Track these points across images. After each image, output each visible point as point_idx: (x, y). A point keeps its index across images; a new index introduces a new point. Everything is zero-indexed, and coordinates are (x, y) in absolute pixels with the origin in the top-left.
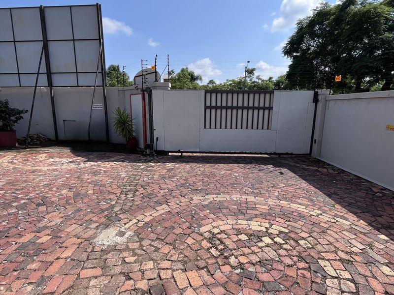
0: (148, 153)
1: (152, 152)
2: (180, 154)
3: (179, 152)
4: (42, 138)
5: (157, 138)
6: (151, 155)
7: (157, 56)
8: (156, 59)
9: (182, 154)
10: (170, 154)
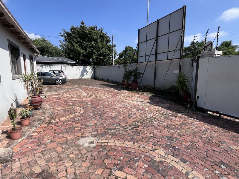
0: (188, 107)
1: (192, 107)
2: (218, 115)
3: (217, 112)
4: (148, 87)
5: (198, 97)
6: (191, 109)
7: (208, 30)
8: (207, 33)
9: (220, 116)
10: (209, 112)
